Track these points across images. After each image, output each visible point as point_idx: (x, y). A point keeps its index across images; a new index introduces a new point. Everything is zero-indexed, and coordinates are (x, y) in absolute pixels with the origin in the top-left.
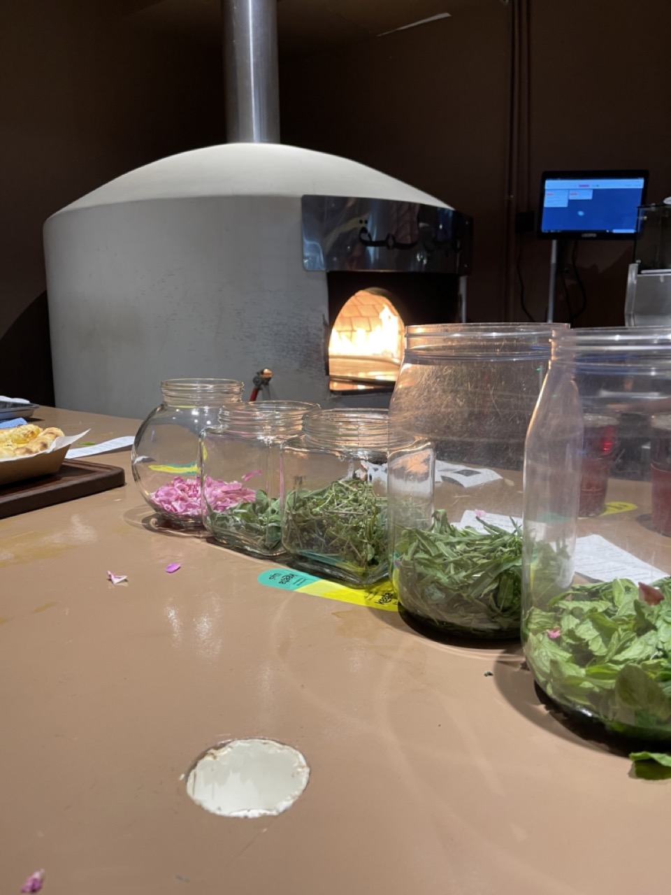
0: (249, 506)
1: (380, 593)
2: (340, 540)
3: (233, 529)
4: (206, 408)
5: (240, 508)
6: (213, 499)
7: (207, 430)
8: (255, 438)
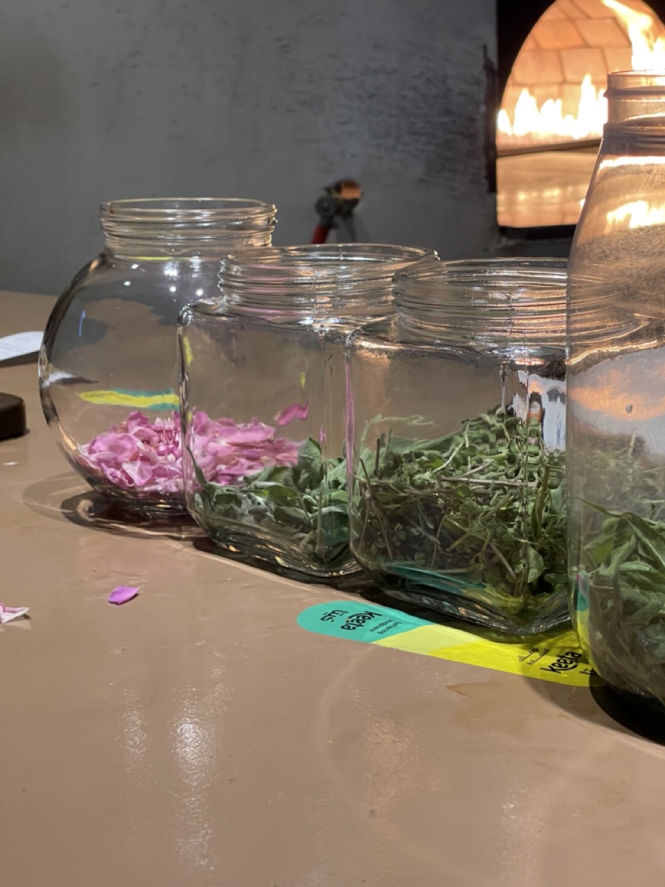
0: (287, 474)
1: (556, 651)
2: (472, 538)
3: (249, 520)
4: (196, 261)
5: (269, 478)
6: (209, 458)
7: (196, 308)
8: (296, 322)
